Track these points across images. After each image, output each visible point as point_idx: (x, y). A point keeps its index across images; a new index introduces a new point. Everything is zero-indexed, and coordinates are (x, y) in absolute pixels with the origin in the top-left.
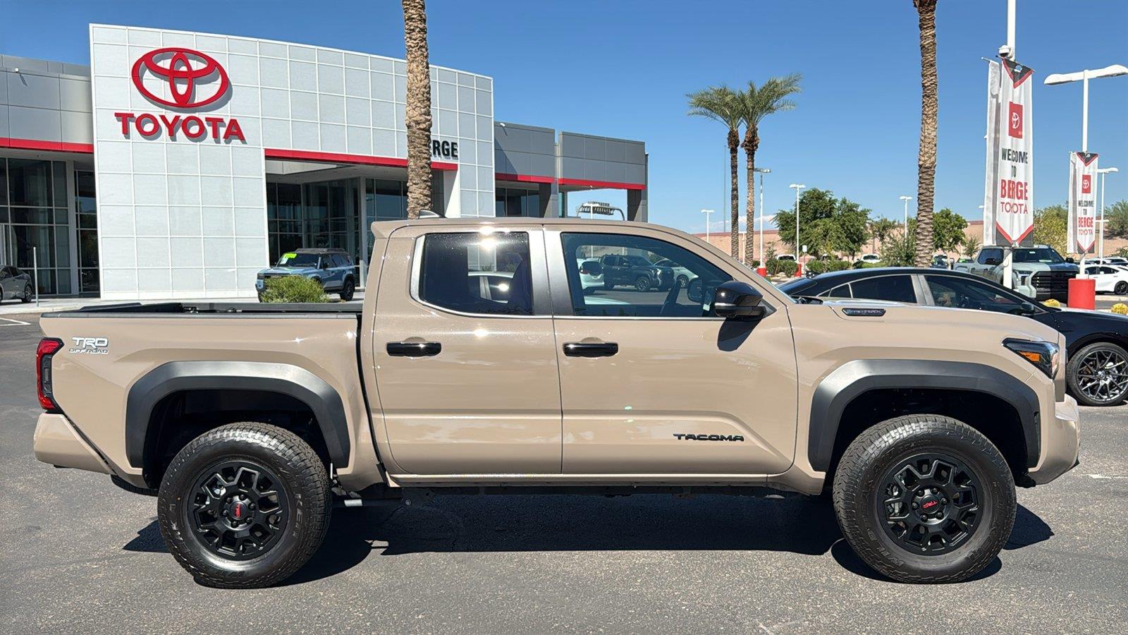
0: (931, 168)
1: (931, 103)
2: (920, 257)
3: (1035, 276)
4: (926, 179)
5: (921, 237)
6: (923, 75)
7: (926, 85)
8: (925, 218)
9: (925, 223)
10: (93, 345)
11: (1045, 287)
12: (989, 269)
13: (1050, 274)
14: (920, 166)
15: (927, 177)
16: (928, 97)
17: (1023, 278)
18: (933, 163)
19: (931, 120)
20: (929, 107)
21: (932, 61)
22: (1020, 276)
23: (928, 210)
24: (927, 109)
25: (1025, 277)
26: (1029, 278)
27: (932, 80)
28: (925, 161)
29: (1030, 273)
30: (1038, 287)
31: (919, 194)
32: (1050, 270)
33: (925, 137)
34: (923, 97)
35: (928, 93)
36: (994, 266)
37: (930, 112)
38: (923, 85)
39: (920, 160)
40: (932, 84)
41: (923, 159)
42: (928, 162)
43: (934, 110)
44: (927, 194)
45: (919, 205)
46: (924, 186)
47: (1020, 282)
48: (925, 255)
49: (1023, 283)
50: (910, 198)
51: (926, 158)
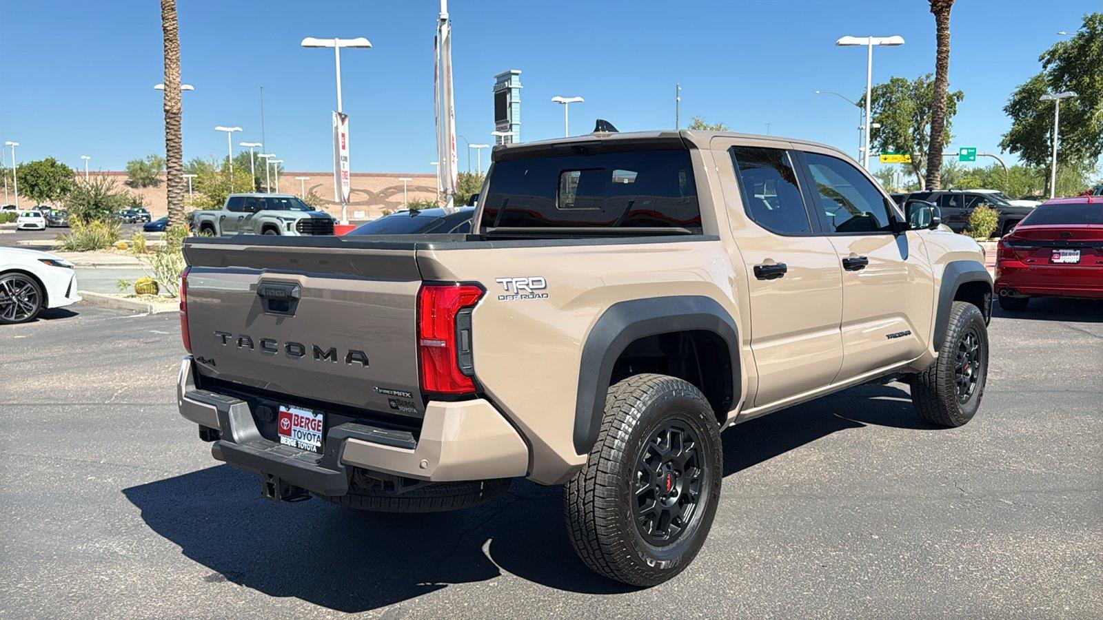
0: (178, 114)
1: (174, 48)
2: (174, 204)
3: (299, 223)
4: (174, 125)
5: (174, 184)
6: (163, 19)
7: (168, 28)
8: (176, 165)
9: (176, 170)
10: (525, 287)
11: (308, 233)
12: (245, 216)
13: (310, 221)
14: (167, 111)
15: (175, 123)
16: (171, 41)
17: (289, 225)
18: (179, 109)
19: (175, 65)
20: (172, 52)
21: (173, 5)
22: (285, 223)
23: (178, 156)
24: (171, 54)
25: (290, 223)
26: (294, 224)
27: (174, 24)
28: (172, 106)
29: (294, 220)
30: (302, 232)
31: (167, 140)
32: (310, 217)
33: (170, 82)
34: (165, 40)
35: (168, 36)
36: (252, 213)
37: (174, 57)
38: (165, 29)
39: (165, 104)
40: (174, 29)
41: (169, 104)
42: (175, 108)
43: (177, 55)
44: (175, 141)
45: (168, 151)
46: (172, 131)
47: (286, 229)
48: (179, 202)
49: (289, 230)
50: (17, 144)
51: (173, 104)
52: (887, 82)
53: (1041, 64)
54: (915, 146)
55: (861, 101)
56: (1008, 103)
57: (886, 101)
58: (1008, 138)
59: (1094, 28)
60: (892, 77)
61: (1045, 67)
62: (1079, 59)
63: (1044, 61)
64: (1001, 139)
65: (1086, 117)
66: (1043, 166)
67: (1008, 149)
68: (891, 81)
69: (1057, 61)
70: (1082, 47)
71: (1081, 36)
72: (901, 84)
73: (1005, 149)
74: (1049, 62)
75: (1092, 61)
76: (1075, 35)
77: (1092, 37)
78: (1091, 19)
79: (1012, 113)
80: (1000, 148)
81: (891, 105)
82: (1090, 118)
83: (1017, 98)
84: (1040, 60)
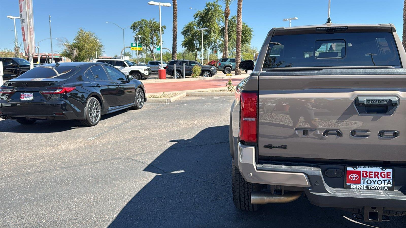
52: (140, 20)
53: (194, 18)
54: (150, 44)
55: (131, 27)
56: (182, 31)
57: (140, 27)
58: (184, 43)
59: (209, 7)
60: (142, 19)
61: (195, 19)
62: (206, 17)
63: (195, 17)
64: (182, 43)
65: (209, 37)
66: (194, 53)
67: (184, 47)
68: (142, 20)
69: (199, 17)
70: (206, 13)
71: (206, 9)
72: (145, 21)
73: (183, 46)
74: (196, 17)
75: (209, 19)
76: (204, 9)
77: (209, 11)
78: (208, 4)
79: (184, 34)
80: (182, 46)
81: (142, 29)
82: (210, 37)
83: (185, 29)
84: (194, 17)
